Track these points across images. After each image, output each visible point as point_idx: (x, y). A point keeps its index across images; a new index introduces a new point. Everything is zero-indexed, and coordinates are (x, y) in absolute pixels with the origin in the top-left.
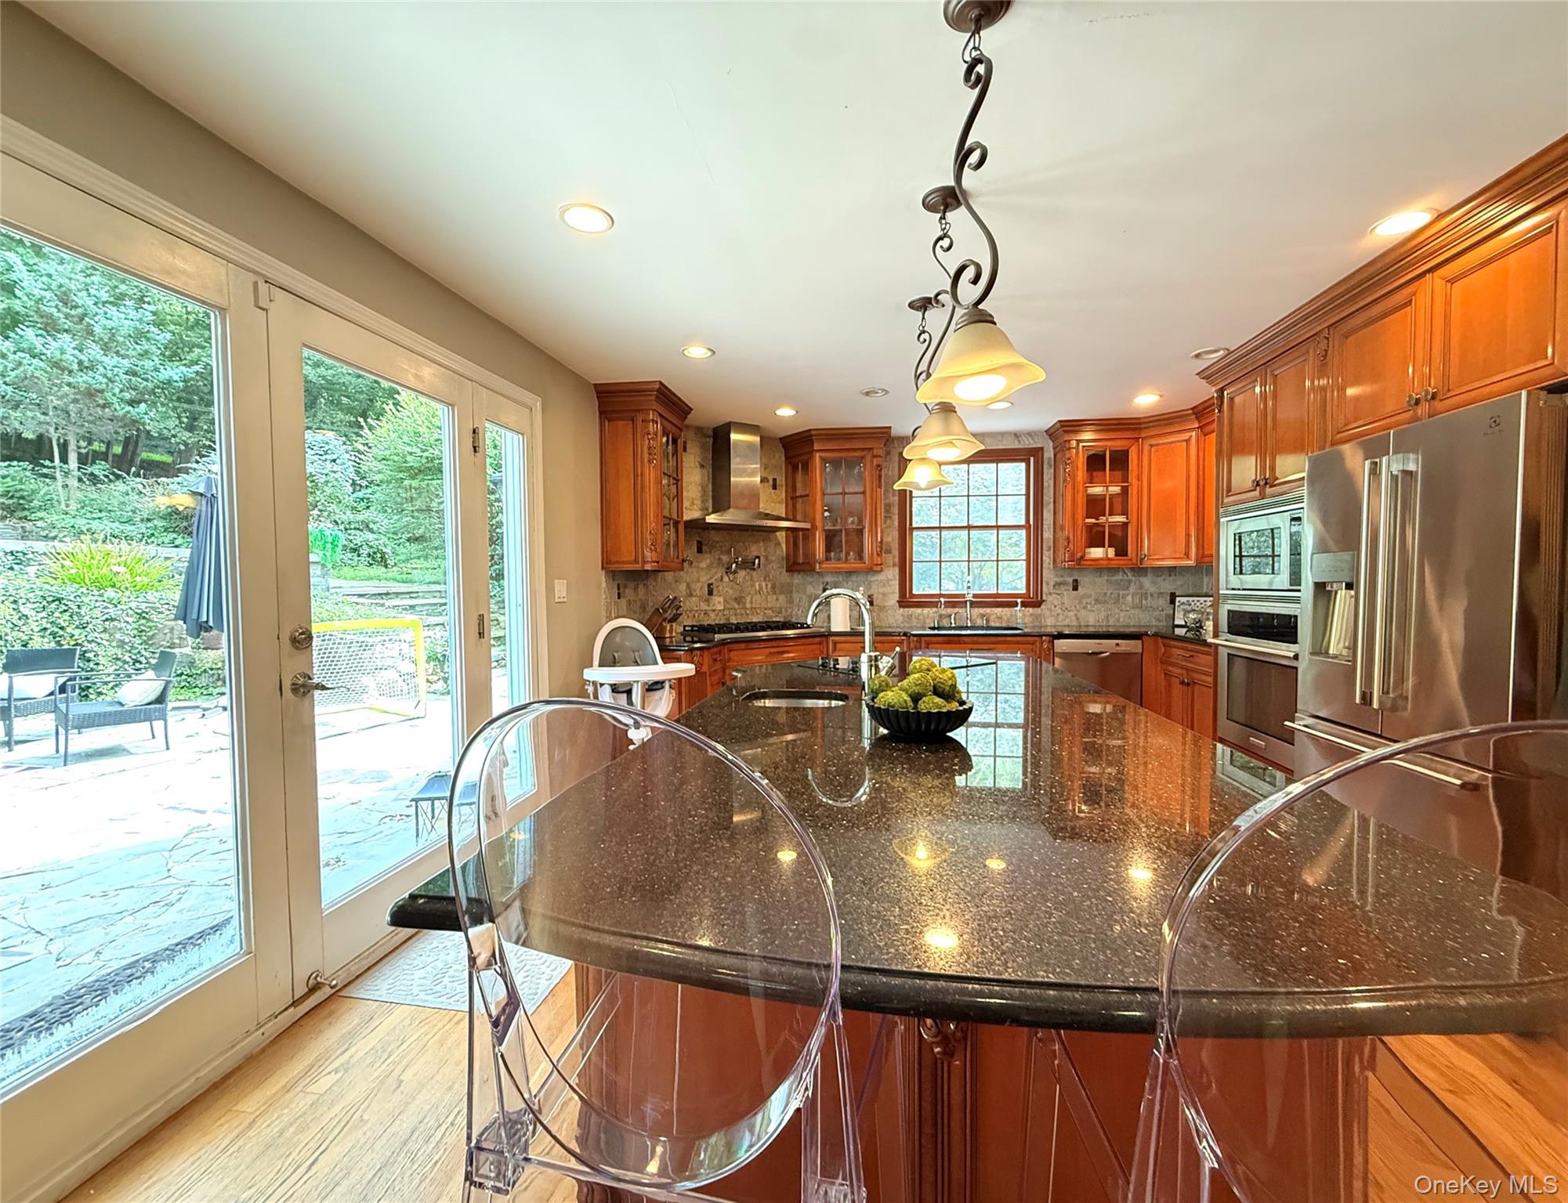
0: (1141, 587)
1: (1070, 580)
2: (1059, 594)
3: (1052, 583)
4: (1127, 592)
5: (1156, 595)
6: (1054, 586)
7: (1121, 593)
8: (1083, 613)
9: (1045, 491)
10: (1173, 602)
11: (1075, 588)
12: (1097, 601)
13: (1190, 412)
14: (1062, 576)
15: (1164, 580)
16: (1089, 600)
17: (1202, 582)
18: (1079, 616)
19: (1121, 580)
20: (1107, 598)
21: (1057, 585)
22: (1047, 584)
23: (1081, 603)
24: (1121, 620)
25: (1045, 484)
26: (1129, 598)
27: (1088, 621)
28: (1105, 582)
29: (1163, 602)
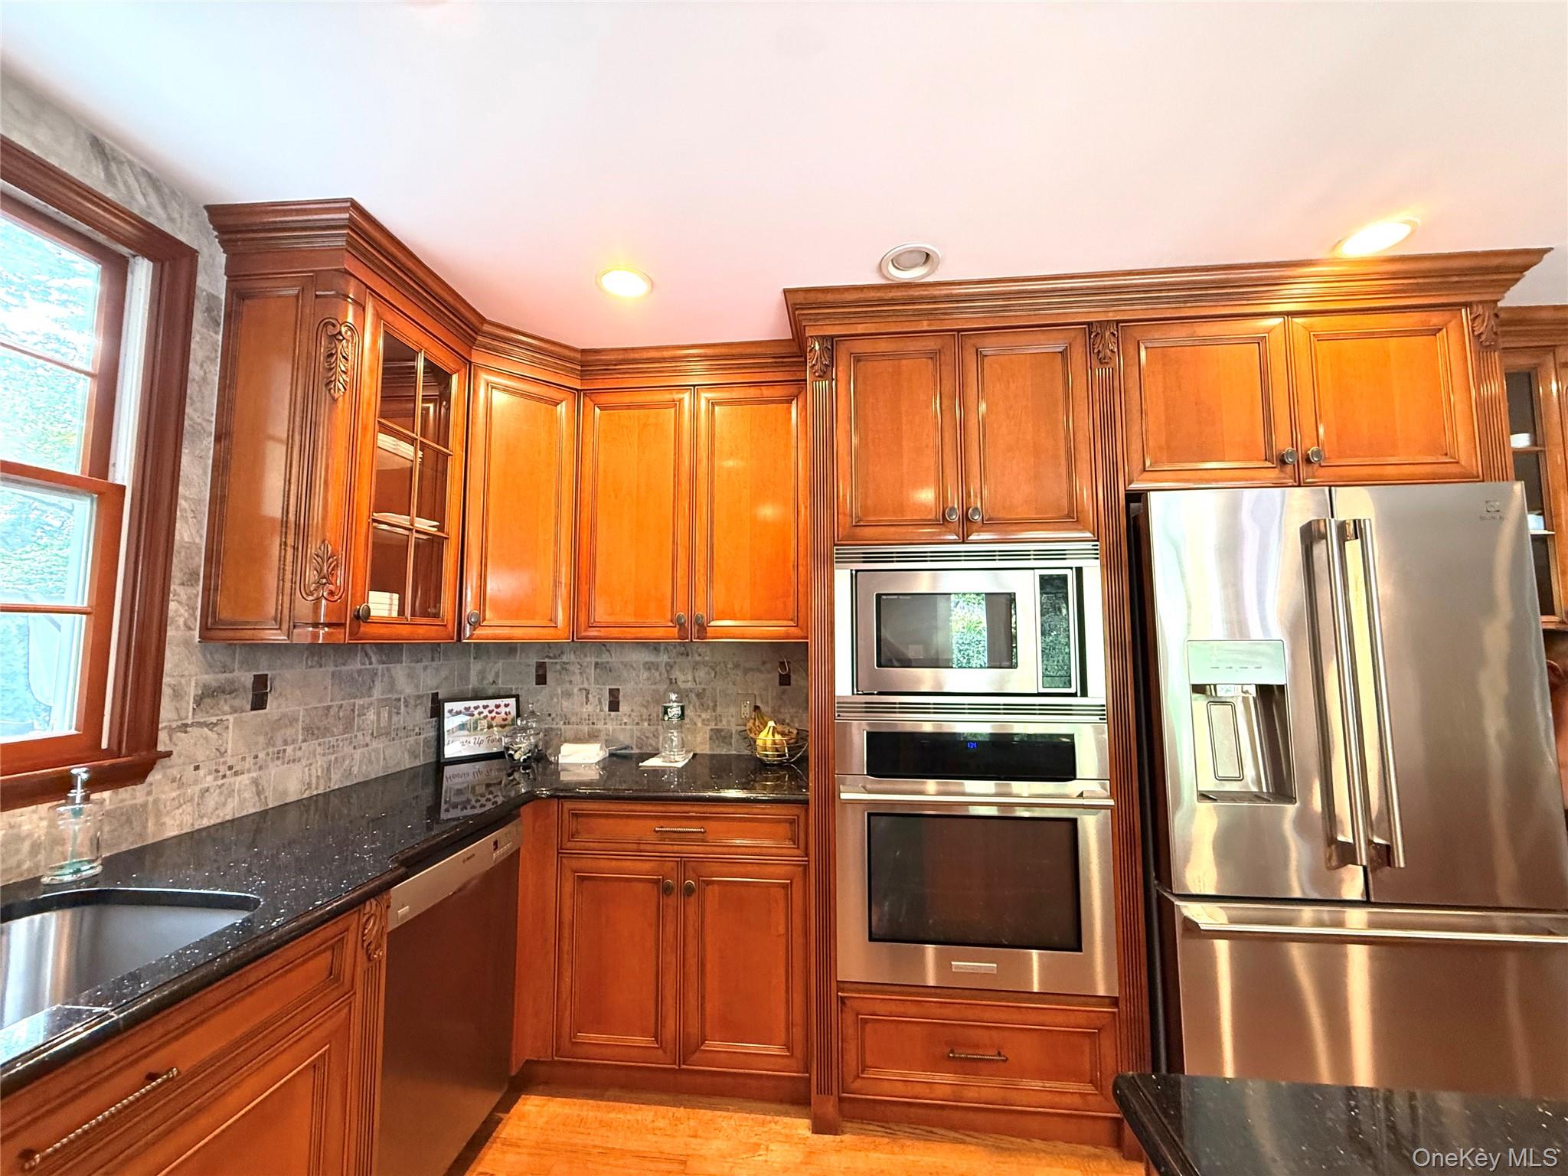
0: (392, 686)
1: (247, 678)
2: (211, 726)
3: (192, 692)
4: (367, 700)
5: (412, 702)
6: (199, 701)
7: (359, 702)
8: (274, 770)
9: (192, 389)
10: (437, 712)
11: (259, 703)
12: (310, 732)
13: (578, 356)
14: (225, 669)
15: (425, 668)
16: (289, 732)
17: (469, 669)
18: (263, 782)
19: (360, 672)
20: (331, 720)
21: (208, 695)
22: (177, 694)
23: (270, 742)
24: (355, 770)
25: (194, 370)
26: (371, 716)
27: (285, 793)
28: (328, 681)
29: (421, 715)
